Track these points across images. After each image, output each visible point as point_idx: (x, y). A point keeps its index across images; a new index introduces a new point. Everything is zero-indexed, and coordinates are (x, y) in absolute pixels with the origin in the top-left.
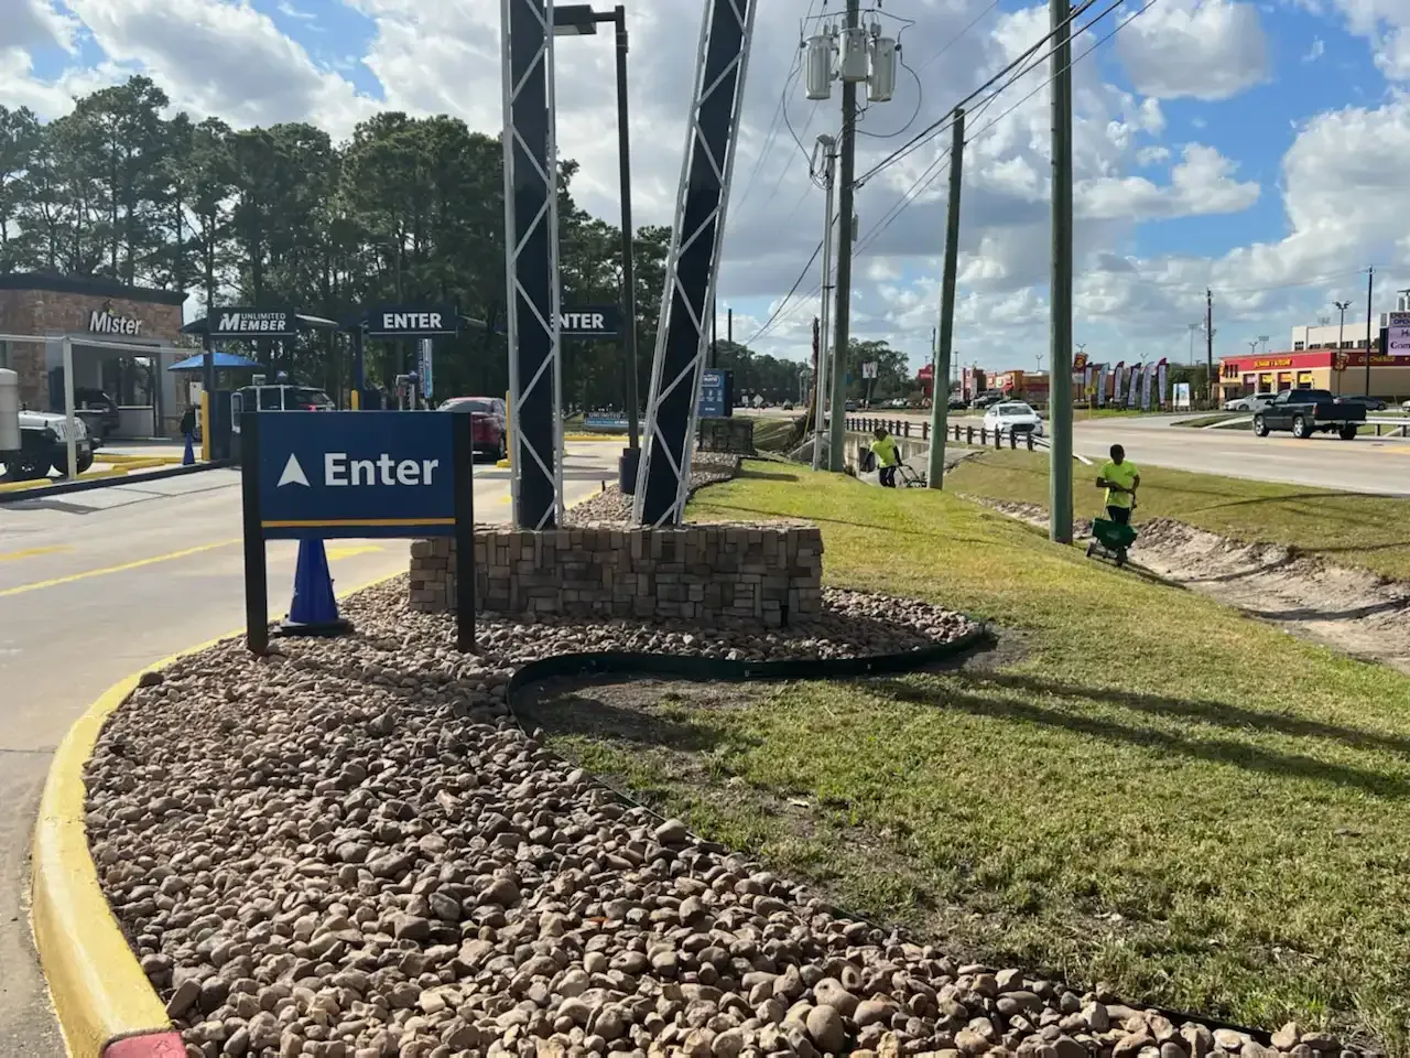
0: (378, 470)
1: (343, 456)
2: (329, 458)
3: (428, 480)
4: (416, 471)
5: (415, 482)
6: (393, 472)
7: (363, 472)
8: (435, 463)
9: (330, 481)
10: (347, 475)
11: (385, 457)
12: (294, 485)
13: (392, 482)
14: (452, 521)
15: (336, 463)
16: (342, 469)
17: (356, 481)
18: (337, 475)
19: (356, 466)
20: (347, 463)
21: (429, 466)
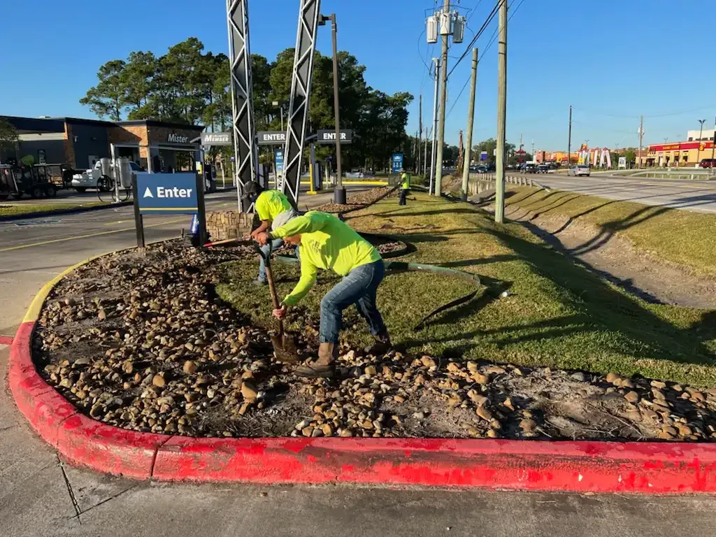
0: (173, 192)
1: (162, 188)
2: (159, 188)
3: (189, 196)
4: (185, 192)
5: (185, 196)
6: (178, 194)
7: (169, 193)
8: (191, 190)
9: (159, 196)
10: (164, 194)
11: (175, 188)
12: (148, 197)
13: (178, 196)
14: (197, 209)
15: (161, 190)
16: (163, 192)
17: (167, 196)
18: (161, 194)
19: (167, 191)
20: (164, 190)
21: (189, 191)
